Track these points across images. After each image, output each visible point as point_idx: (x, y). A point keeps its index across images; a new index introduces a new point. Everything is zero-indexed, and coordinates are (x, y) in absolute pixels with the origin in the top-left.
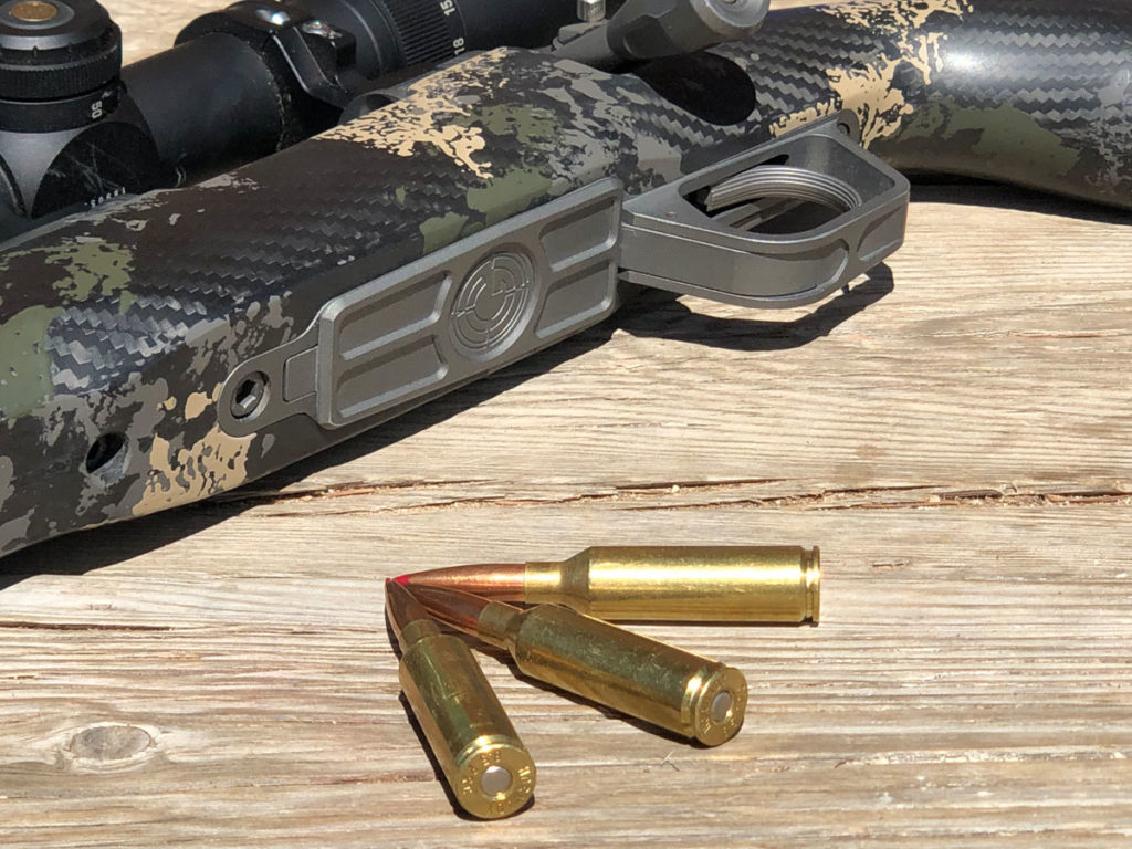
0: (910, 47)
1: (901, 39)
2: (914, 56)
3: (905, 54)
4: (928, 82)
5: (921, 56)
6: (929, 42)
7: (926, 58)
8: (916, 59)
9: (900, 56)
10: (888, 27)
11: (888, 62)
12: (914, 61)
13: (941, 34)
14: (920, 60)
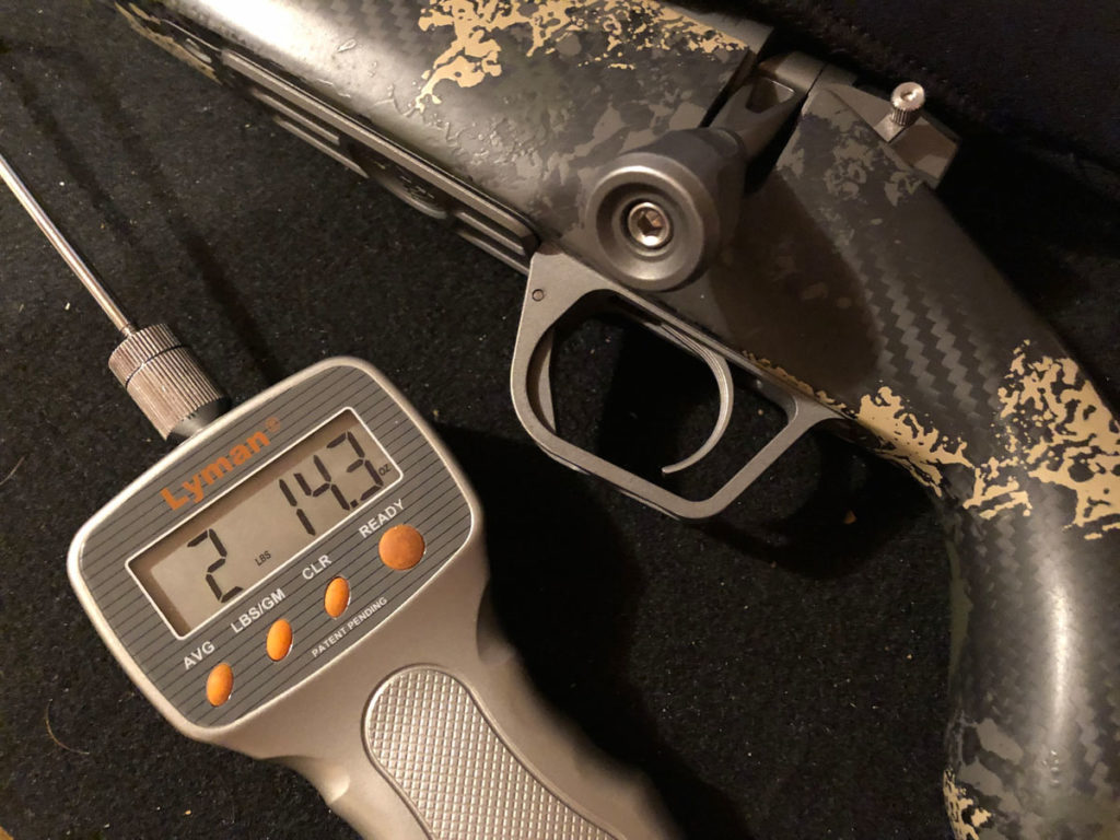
0: (995, 474)
1: (1001, 461)
2: (985, 481)
3: (983, 470)
4: (966, 505)
5: (990, 489)
6: (1013, 495)
7: (990, 495)
8: (984, 485)
9: (977, 465)
10: (1013, 440)
11: (959, 452)
12: (979, 484)
13: (1029, 506)
14: (985, 490)
